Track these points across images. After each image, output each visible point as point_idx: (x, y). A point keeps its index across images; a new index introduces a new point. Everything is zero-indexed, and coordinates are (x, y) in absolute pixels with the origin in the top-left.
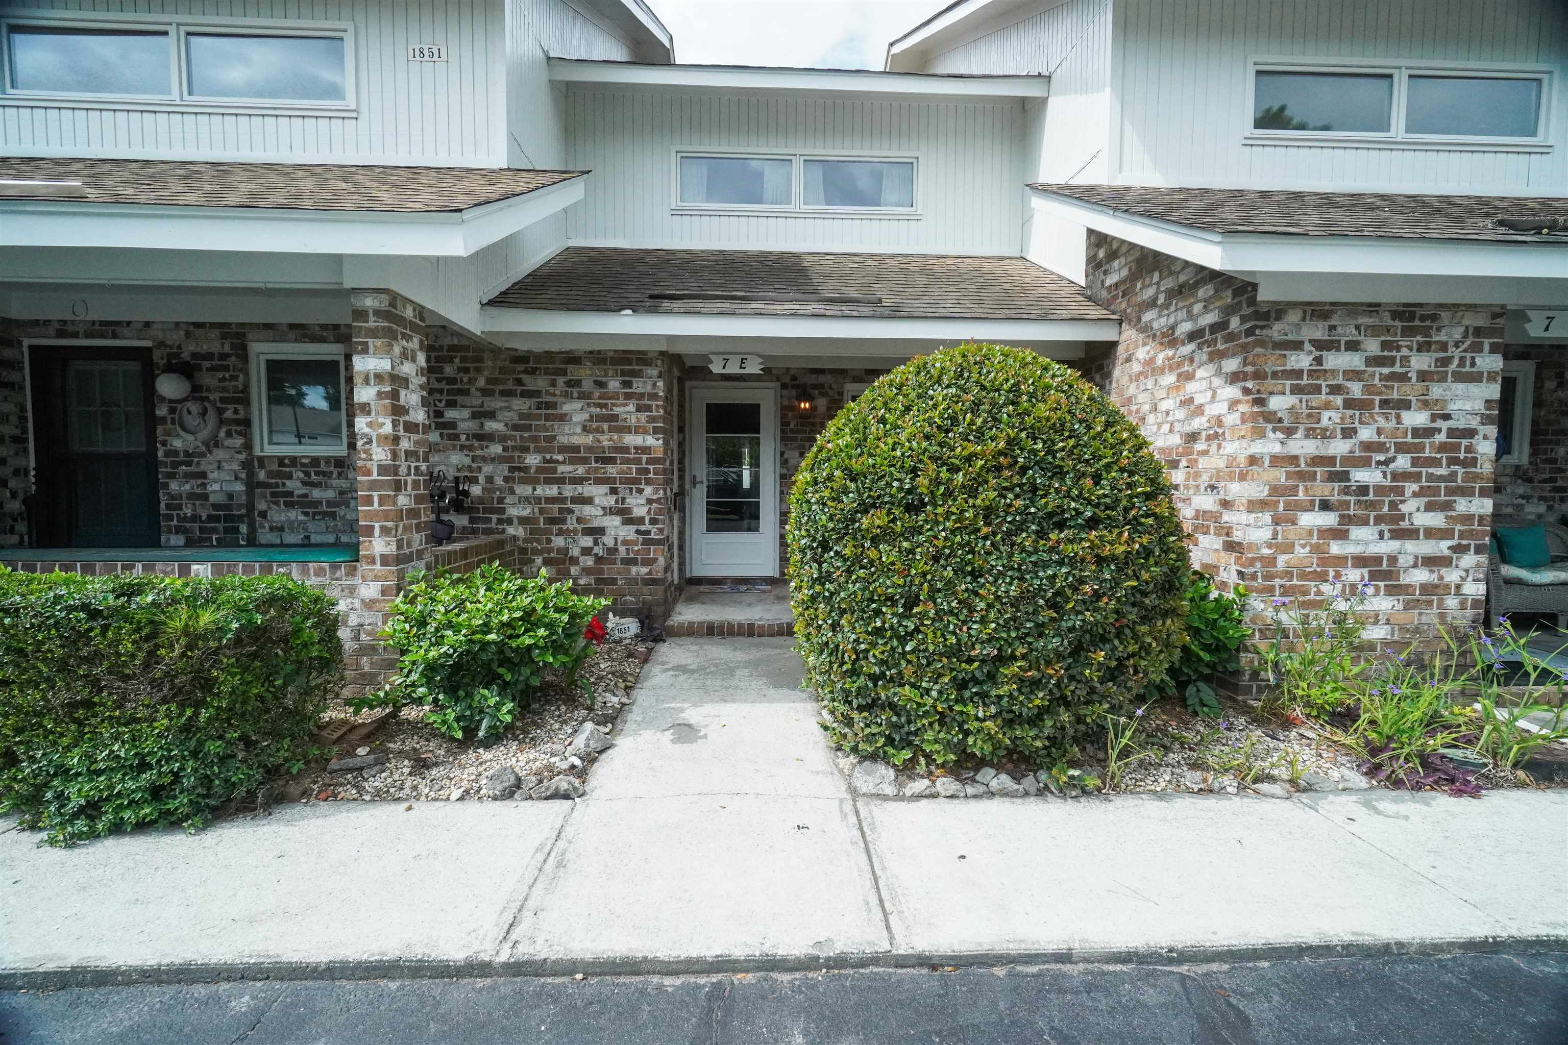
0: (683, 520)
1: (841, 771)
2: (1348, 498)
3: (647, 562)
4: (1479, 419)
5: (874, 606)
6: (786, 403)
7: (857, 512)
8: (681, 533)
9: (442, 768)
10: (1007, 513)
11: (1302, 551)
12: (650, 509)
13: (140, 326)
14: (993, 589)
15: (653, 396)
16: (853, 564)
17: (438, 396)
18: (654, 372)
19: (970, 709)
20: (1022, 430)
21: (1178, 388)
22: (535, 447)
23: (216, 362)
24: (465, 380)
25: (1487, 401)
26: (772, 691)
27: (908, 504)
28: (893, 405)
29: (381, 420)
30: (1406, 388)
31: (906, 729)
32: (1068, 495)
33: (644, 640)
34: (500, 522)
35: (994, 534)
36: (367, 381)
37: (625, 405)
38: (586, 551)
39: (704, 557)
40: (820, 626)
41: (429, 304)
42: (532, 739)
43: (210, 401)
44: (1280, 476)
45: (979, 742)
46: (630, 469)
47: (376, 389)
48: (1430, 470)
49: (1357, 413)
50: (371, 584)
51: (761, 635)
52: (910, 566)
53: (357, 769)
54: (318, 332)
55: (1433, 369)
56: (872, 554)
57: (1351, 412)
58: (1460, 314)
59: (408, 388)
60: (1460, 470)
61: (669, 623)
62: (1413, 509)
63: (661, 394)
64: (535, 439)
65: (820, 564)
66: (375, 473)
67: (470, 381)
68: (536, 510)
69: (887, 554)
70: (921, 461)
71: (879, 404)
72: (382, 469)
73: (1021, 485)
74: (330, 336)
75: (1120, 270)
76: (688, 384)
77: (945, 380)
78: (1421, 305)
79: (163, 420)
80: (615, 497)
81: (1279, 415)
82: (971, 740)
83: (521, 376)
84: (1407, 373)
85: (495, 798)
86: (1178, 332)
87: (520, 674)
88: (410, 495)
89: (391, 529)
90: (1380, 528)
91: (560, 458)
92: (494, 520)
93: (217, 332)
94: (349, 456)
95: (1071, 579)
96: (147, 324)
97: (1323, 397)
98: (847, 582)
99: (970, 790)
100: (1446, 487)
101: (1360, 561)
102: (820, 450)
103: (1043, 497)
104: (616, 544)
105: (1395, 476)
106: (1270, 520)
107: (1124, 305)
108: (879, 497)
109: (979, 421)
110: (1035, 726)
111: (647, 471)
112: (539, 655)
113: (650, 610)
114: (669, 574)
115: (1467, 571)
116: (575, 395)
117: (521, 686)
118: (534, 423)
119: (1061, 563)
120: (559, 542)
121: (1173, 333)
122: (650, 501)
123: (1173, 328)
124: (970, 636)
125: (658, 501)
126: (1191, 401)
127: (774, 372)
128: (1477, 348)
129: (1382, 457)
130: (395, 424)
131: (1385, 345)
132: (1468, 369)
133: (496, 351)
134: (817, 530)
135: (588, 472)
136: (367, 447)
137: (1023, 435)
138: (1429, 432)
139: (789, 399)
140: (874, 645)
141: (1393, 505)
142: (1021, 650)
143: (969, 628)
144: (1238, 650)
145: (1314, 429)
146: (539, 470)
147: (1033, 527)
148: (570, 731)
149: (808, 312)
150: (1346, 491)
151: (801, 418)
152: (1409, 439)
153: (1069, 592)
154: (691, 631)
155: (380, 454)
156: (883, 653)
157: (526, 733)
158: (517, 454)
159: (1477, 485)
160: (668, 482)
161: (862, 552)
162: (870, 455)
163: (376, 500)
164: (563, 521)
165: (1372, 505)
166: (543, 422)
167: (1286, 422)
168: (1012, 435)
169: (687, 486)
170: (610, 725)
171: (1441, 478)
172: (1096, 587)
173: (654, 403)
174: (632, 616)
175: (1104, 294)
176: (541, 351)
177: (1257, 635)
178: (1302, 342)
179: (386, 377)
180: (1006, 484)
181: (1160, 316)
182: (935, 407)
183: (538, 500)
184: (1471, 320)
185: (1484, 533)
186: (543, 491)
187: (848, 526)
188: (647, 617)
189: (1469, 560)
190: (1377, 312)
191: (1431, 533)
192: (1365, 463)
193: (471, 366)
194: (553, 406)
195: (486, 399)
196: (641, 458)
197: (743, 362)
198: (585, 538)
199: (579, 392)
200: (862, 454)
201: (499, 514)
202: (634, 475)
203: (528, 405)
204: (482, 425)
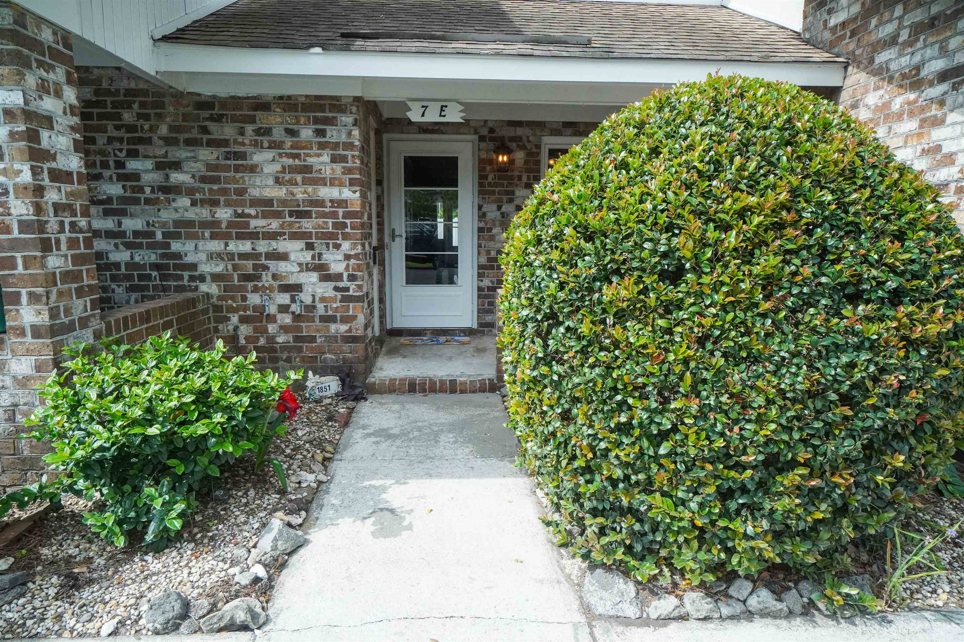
0: (383, 273)
1: (568, 577)
3: (346, 320)
5: (619, 397)
6: (484, 156)
7: (595, 280)
8: (382, 286)
9: (97, 587)
10: (793, 283)
12: (348, 266)
14: (775, 381)
15: (349, 146)
16: (590, 344)
17: (117, 145)
18: (349, 120)
19: (737, 524)
20: (805, 177)
21: (920, 135)
22: (225, 201)
24: (146, 127)
26: (479, 461)
27: (662, 270)
28: (635, 147)
29: (17, 166)
32: (865, 260)
33: (345, 399)
34: (192, 278)
35: (777, 311)
37: (319, 155)
38: (283, 309)
39: (404, 308)
40: (545, 413)
41: (74, 27)
42: (212, 538)
45: (745, 562)
46: (326, 223)
47: (8, 128)
50: (23, 359)
51: (462, 392)
52: (667, 350)
56: (617, 333)
59: (52, 128)
61: (371, 380)
63: (357, 143)
64: (225, 192)
65: (545, 340)
66: (16, 231)
67: (152, 129)
68: (230, 267)
69: (637, 333)
70: (679, 216)
71: (616, 145)
72: (24, 226)
73: (808, 248)
75: (849, 6)
76: (385, 136)
77: (699, 117)
80: (311, 253)
82: (735, 560)
83: (207, 123)
85: (156, 633)
86: (924, 73)
87: (196, 464)
88: (66, 256)
89: (41, 295)
91: (252, 212)
92: (186, 278)
95: (872, 368)
98: (582, 365)
99: (725, 611)
102: (542, 202)
103: (834, 262)
104: (314, 301)
107: (851, 47)
108: (624, 262)
109: (752, 166)
110: (810, 539)
111: (345, 225)
112: (217, 443)
113: (351, 368)
114: (369, 329)
116: (266, 144)
117: (198, 477)
118: (222, 174)
119: (858, 348)
120: (254, 299)
121: (918, 74)
122: (347, 257)
123: (918, 68)
124: (742, 438)
125: (356, 256)
126: (939, 148)
127: (472, 124)
130: (35, 172)
133: (178, 96)
134: (542, 300)
135: (282, 226)
136: (4, 199)
137: (807, 182)
139: (487, 152)
140: (617, 444)
142: (803, 455)
143: (742, 429)
146: (230, 224)
147: (824, 302)
148: (256, 526)
149: (514, 52)
151: (498, 171)
153: (869, 384)
154: (393, 388)
155: (20, 208)
156: (628, 454)
157: (205, 529)
160: (366, 236)
161: (604, 330)
162: (610, 209)
163: (20, 262)
164: (258, 278)
166: (232, 174)
168: (794, 184)
169: (387, 240)
170: (303, 513)
172: (902, 378)
173: (349, 153)
174: (332, 374)
175: (827, 35)
176: (227, 95)
179: (19, 113)
180: (790, 246)
181: (900, 55)
182: (691, 148)
183: (231, 257)
186: (235, 246)
187: (583, 296)
188: (348, 375)
193: (152, 112)
194: (242, 156)
195: (170, 149)
196: (337, 212)
197: (442, 108)
198: (282, 295)
199: (269, 142)
200: (600, 207)
201: (191, 270)
202: (330, 230)
203: (215, 155)
204: (167, 177)
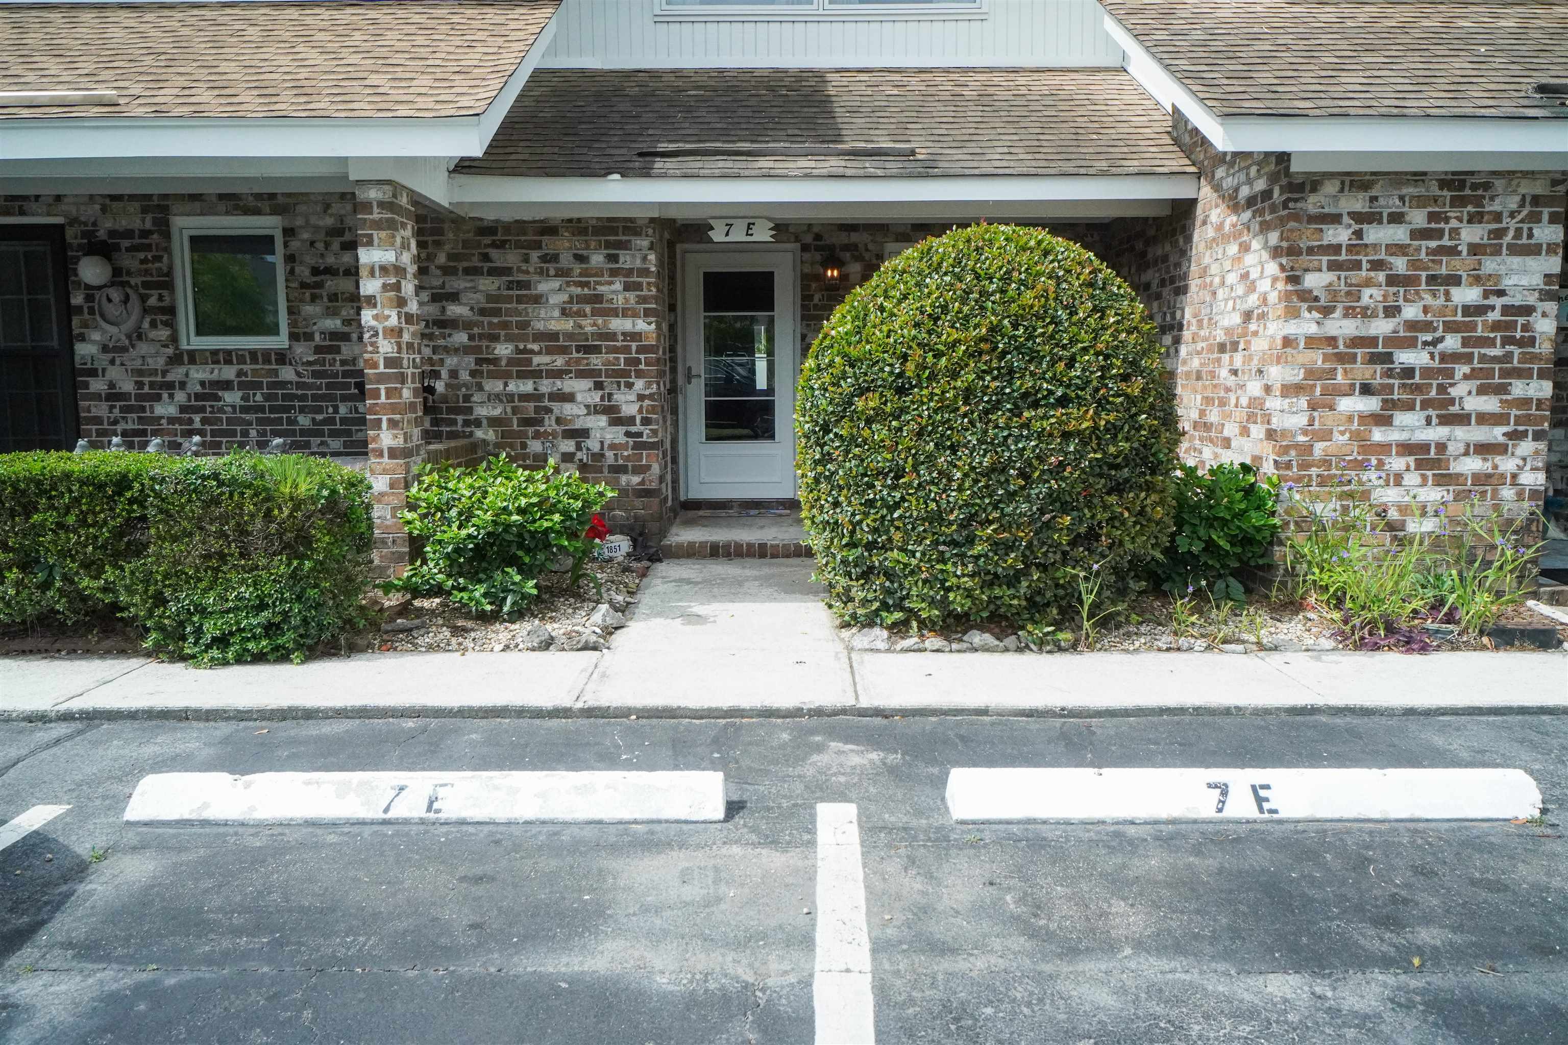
0: (676, 423)
1: (842, 639)
2: (1391, 381)
3: (640, 470)
4: (1537, 295)
5: (867, 480)
6: (808, 270)
7: (853, 396)
8: (675, 438)
9: (479, 632)
10: (985, 394)
11: (1341, 438)
12: (641, 407)
13: (51, 201)
14: (969, 461)
15: (645, 272)
16: (850, 444)
18: (645, 243)
19: (949, 567)
20: (1005, 318)
21: (1239, 260)
22: (506, 335)
23: (137, 241)
25: (1546, 276)
27: (898, 387)
28: (892, 293)
29: (387, 312)
30: (1456, 262)
31: (899, 594)
32: (1042, 377)
33: (638, 560)
34: (467, 423)
35: (972, 413)
36: (372, 274)
37: (611, 283)
38: (566, 458)
39: (702, 475)
40: (822, 506)
42: (551, 618)
43: (131, 287)
44: (1317, 358)
45: (959, 598)
46: (618, 359)
47: (381, 281)
48: (1483, 351)
49: (1402, 290)
50: (380, 477)
51: (773, 556)
52: (897, 443)
53: (406, 631)
54: (251, 202)
55: (1485, 241)
56: (866, 433)
57: (1395, 289)
58: (1515, 182)
59: (406, 278)
60: (1517, 351)
61: (666, 542)
62: (1464, 393)
63: (653, 269)
64: (505, 325)
65: (821, 447)
66: (382, 366)
68: (509, 410)
69: (880, 432)
70: (910, 348)
71: (879, 291)
72: (389, 362)
73: (999, 368)
74: (265, 206)
76: (679, 250)
77: (944, 267)
78: (1472, 173)
79: (79, 310)
80: (600, 393)
81: (1315, 294)
83: (489, 250)
84: (1457, 246)
85: (533, 649)
86: (1240, 196)
88: (410, 389)
89: (398, 422)
90: (1427, 413)
91: (535, 347)
92: (460, 422)
93: (137, 205)
94: (290, 347)
95: (1038, 451)
96: (58, 198)
97: (1364, 273)
98: (844, 461)
99: (955, 646)
100: (1500, 369)
101: (1406, 448)
102: (825, 338)
103: (1019, 379)
104: (602, 449)
105: (1444, 357)
106: (1306, 405)
107: (1201, 156)
108: (873, 381)
109: (967, 309)
110: (1014, 587)
111: (638, 361)
112: (555, 539)
113: (643, 526)
114: (664, 485)
115: (1524, 459)
116: (552, 272)
118: (504, 306)
119: (1030, 437)
120: (535, 446)
121: (1237, 196)
122: (641, 398)
123: (1236, 190)
124: (949, 502)
125: (651, 397)
126: (1247, 275)
127: (792, 229)
128: (1534, 218)
129: (1429, 338)
130: (398, 316)
131: (1432, 217)
132: (1524, 241)
133: (459, 221)
134: (819, 415)
135: (568, 363)
136: (374, 339)
137: (1006, 322)
138: (1481, 310)
139: (812, 264)
140: (866, 515)
141: (1442, 389)
142: (994, 515)
143: (948, 496)
144: (1271, 544)
145: (1354, 308)
146: (511, 362)
147: (1008, 406)
148: (583, 613)
149: (824, 172)
150: (1389, 374)
151: (827, 290)
152: (1459, 318)
153: (1035, 463)
154: (691, 553)
155: (386, 347)
156: (874, 521)
158: (484, 343)
159: (1536, 367)
160: (661, 374)
161: (857, 432)
162: (868, 342)
163: (383, 393)
164: (540, 422)
165: (1418, 389)
166: (514, 305)
167: (1322, 300)
168: (995, 323)
169: (680, 381)
170: (621, 613)
171: (1495, 359)
172: (1061, 458)
173: (644, 280)
174: (622, 533)
175: (1187, 138)
176: (511, 220)
177: (1292, 527)
178: (1340, 215)
179: (391, 268)
180: (986, 367)
181: (1228, 175)
182: (930, 294)
183: (510, 397)
184: (1528, 188)
185: (1543, 418)
186: (516, 386)
187: (845, 409)
188: (641, 534)
189: (1527, 447)
190: (1423, 181)
191: (1484, 419)
192: (1410, 343)
193: (430, 239)
194: (526, 285)
195: (447, 278)
196: (630, 346)
197: (749, 226)
198: (566, 442)
199: (556, 269)
200: (859, 342)
201: (466, 414)
202: (622, 366)
203: (497, 284)
204: (444, 309)
